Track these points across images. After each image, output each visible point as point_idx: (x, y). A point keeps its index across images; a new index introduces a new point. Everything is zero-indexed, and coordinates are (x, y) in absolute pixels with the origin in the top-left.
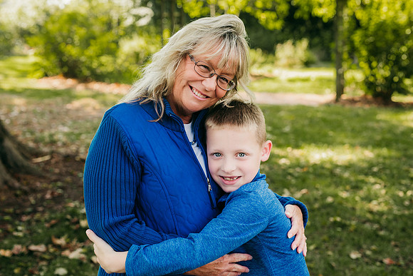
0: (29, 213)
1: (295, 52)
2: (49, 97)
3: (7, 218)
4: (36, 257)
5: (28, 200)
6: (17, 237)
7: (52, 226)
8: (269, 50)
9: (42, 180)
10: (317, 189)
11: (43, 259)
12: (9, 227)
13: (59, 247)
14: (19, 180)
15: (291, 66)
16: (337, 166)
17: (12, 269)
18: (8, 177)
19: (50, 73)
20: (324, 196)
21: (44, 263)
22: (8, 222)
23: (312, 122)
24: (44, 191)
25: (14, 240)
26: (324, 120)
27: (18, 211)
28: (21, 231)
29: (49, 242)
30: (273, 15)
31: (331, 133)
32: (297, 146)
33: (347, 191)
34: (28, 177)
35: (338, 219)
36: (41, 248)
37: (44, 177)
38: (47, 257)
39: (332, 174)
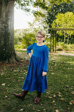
3: (16, 67)
5: (20, 66)
9: (22, 63)
11: (21, 73)
14: (18, 63)
17: (17, 73)
18: (16, 62)
25: (17, 70)
29: (23, 71)
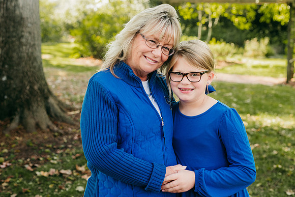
0: (62, 148)
1: (259, 46)
2: (82, 71)
3: (47, 150)
4: (64, 178)
5: (63, 140)
6: (53, 164)
7: (77, 158)
8: (240, 44)
9: (73, 127)
10: (266, 144)
11: (69, 180)
12: (48, 157)
13: (80, 172)
14: (57, 125)
15: (255, 56)
16: (283, 129)
17: (48, 185)
18: (50, 123)
19: (84, 55)
20: (271, 150)
21: (70, 182)
22: (48, 153)
23: (267, 96)
24: (73, 134)
25: (51, 166)
26: (276, 96)
27: (55, 147)
28: (56, 159)
29: (74, 169)
30: (244, 20)
31: (281, 105)
32: (255, 114)
33: (288, 147)
34: (64, 124)
35: (280, 166)
36: (68, 172)
37: (74, 125)
38: (71, 178)
39: (278, 134)
